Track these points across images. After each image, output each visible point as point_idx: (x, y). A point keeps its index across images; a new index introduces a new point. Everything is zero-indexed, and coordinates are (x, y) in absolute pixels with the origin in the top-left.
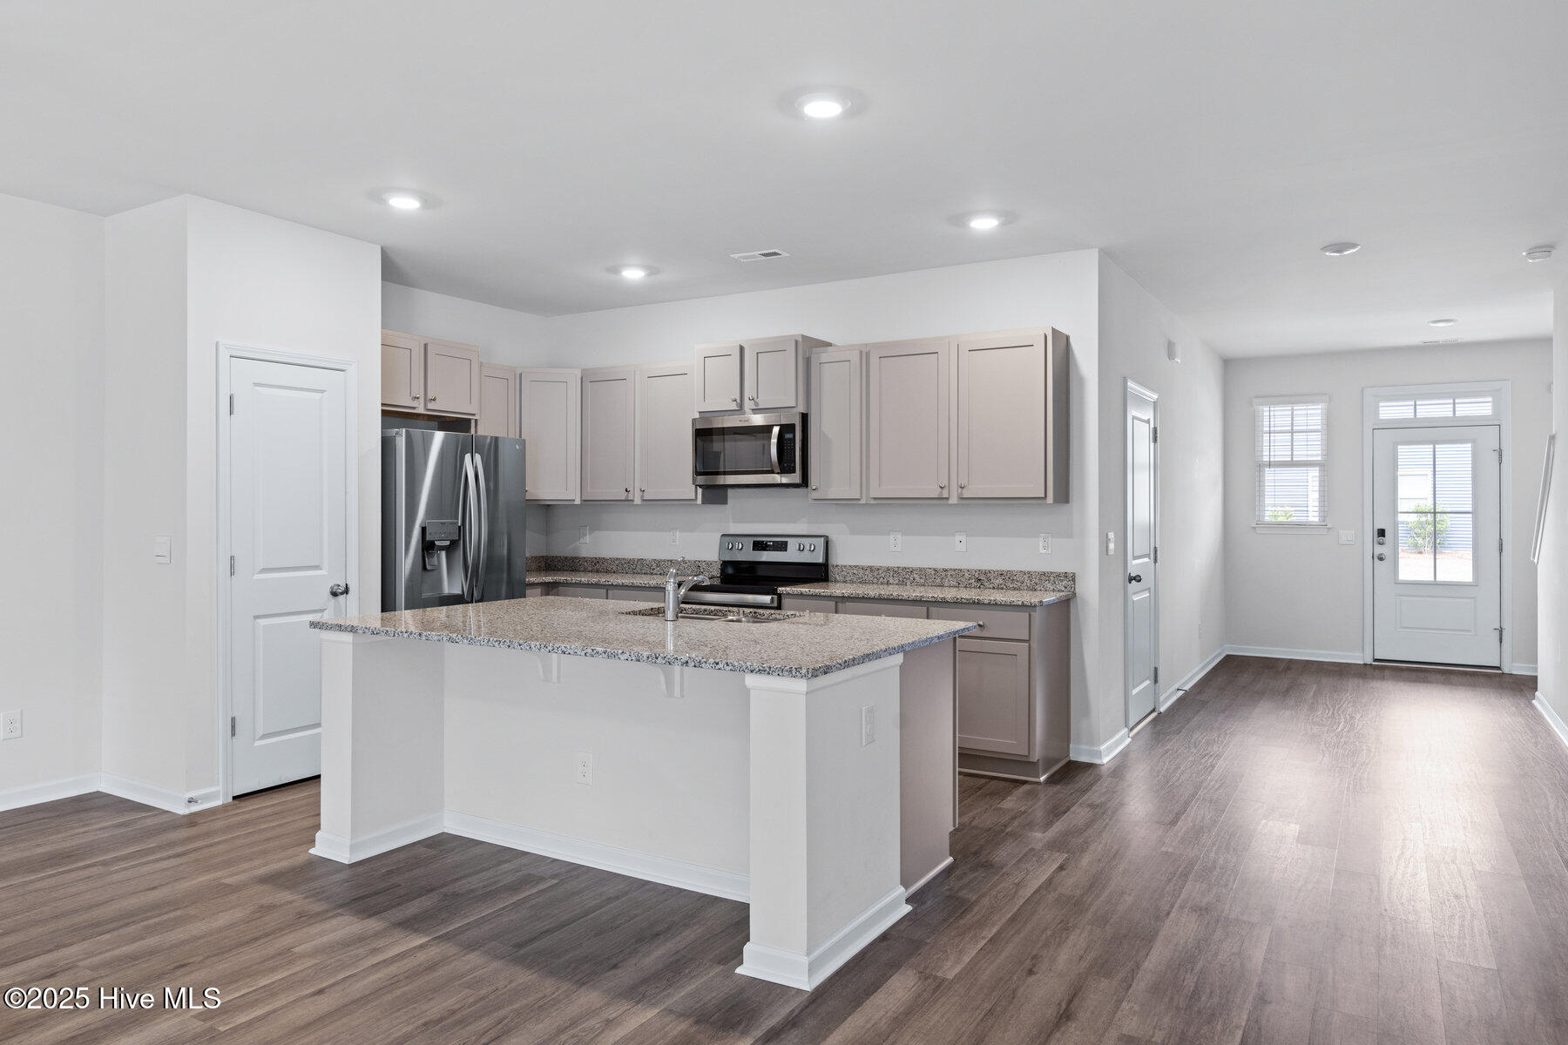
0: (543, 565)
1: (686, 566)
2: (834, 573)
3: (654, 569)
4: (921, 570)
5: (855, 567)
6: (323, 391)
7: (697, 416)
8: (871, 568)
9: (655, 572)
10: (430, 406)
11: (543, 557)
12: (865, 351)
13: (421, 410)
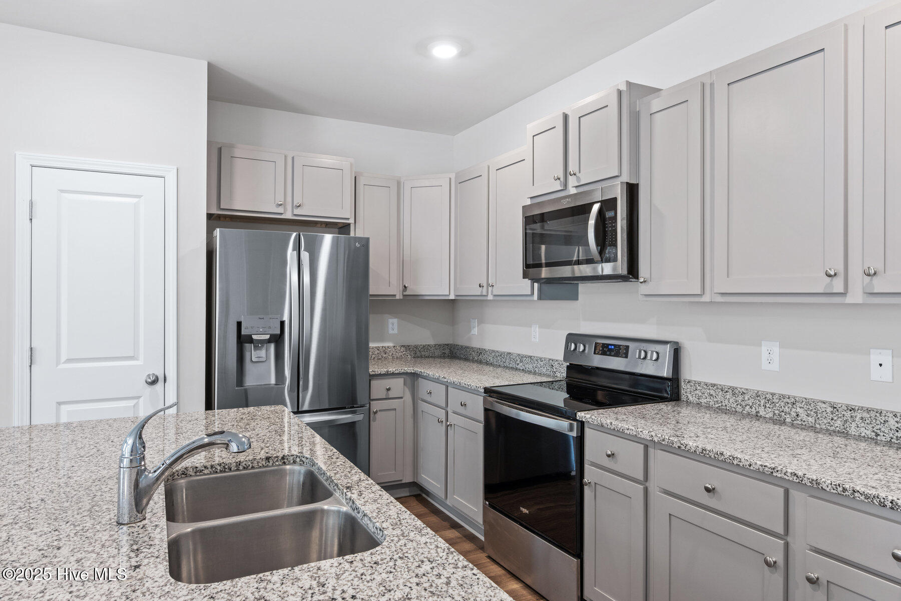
0: (447, 351)
1: (542, 363)
2: (686, 391)
3: (518, 364)
4: (808, 402)
5: (713, 385)
6: (139, 197)
7: (528, 202)
8: (733, 389)
9: (519, 367)
10: (297, 212)
11: (447, 345)
12: (708, 82)
13: (288, 216)
